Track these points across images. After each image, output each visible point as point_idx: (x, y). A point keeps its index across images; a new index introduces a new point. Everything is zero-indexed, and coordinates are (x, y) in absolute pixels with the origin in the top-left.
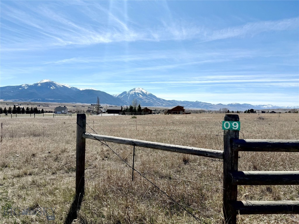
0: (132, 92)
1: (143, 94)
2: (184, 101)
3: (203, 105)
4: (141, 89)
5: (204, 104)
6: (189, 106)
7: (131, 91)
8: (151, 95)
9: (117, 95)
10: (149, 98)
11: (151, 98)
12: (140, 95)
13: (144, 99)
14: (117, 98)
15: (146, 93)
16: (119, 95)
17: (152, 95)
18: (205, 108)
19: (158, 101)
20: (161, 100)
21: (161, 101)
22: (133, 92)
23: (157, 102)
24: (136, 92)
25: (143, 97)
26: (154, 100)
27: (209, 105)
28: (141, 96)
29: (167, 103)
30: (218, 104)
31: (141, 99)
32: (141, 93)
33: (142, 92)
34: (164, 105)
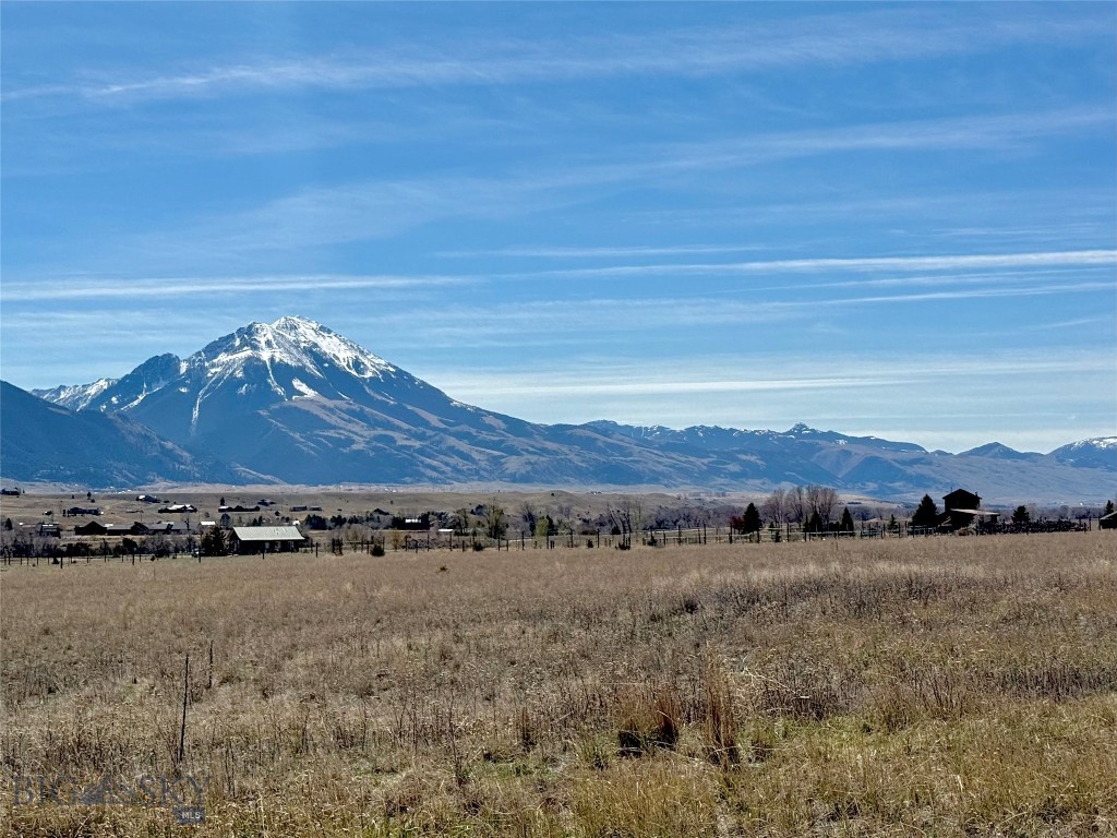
0: (223, 358)
1: (331, 377)
2: (692, 431)
3: (855, 461)
4: (307, 332)
5: (861, 452)
6: (733, 468)
7: (213, 349)
8: (398, 384)
9: (92, 391)
10: (383, 407)
11: (398, 412)
12: (297, 383)
13: (333, 420)
14: (91, 414)
15: (357, 364)
16: (112, 390)
17: (412, 379)
18: (872, 486)
19: (460, 436)
20: (491, 429)
21: (484, 435)
22: (230, 361)
23: (452, 441)
24: (265, 355)
25: (330, 403)
26: (426, 424)
27: (905, 455)
28: (310, 393)
29: (544, 451)
30: (976, 452)
31: (305, 419)
32: (311, 367)
33: (318, 357)
34: (513, 464)
